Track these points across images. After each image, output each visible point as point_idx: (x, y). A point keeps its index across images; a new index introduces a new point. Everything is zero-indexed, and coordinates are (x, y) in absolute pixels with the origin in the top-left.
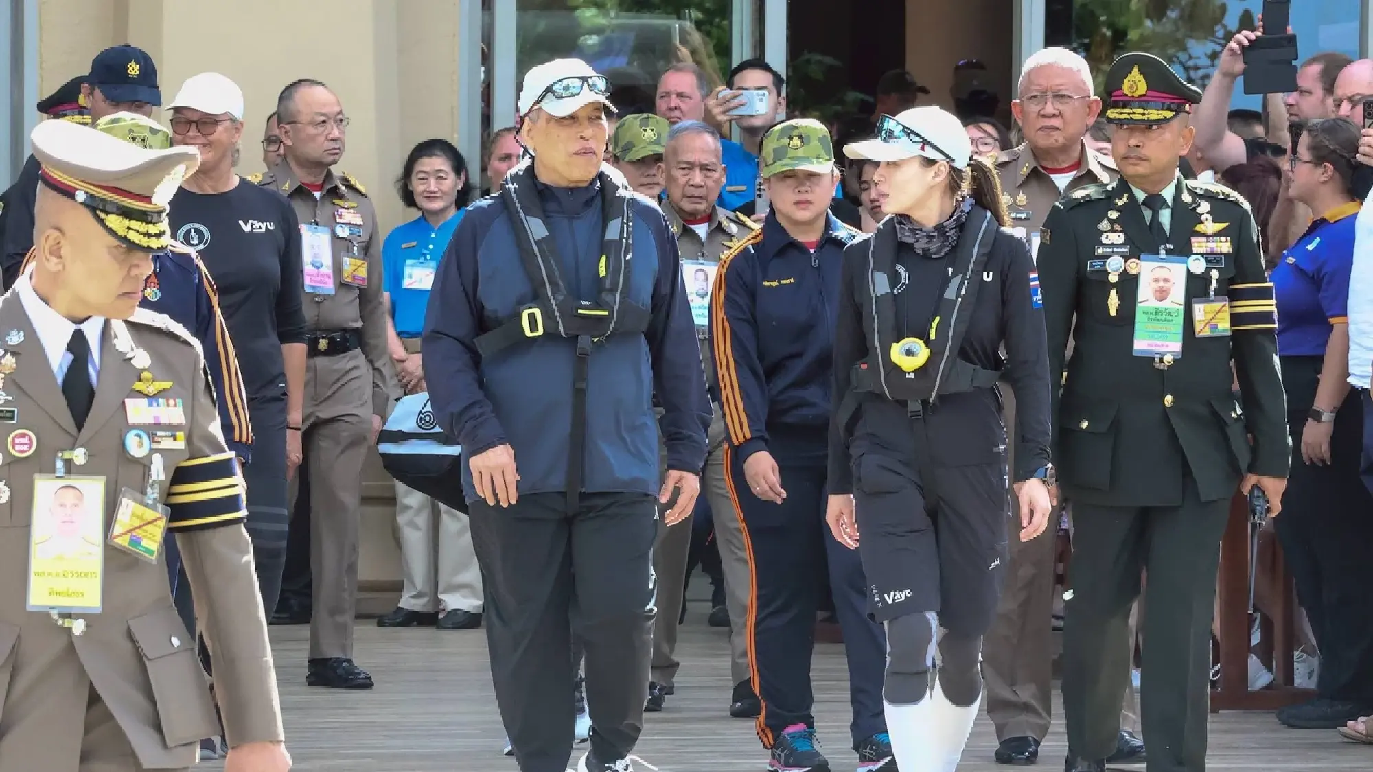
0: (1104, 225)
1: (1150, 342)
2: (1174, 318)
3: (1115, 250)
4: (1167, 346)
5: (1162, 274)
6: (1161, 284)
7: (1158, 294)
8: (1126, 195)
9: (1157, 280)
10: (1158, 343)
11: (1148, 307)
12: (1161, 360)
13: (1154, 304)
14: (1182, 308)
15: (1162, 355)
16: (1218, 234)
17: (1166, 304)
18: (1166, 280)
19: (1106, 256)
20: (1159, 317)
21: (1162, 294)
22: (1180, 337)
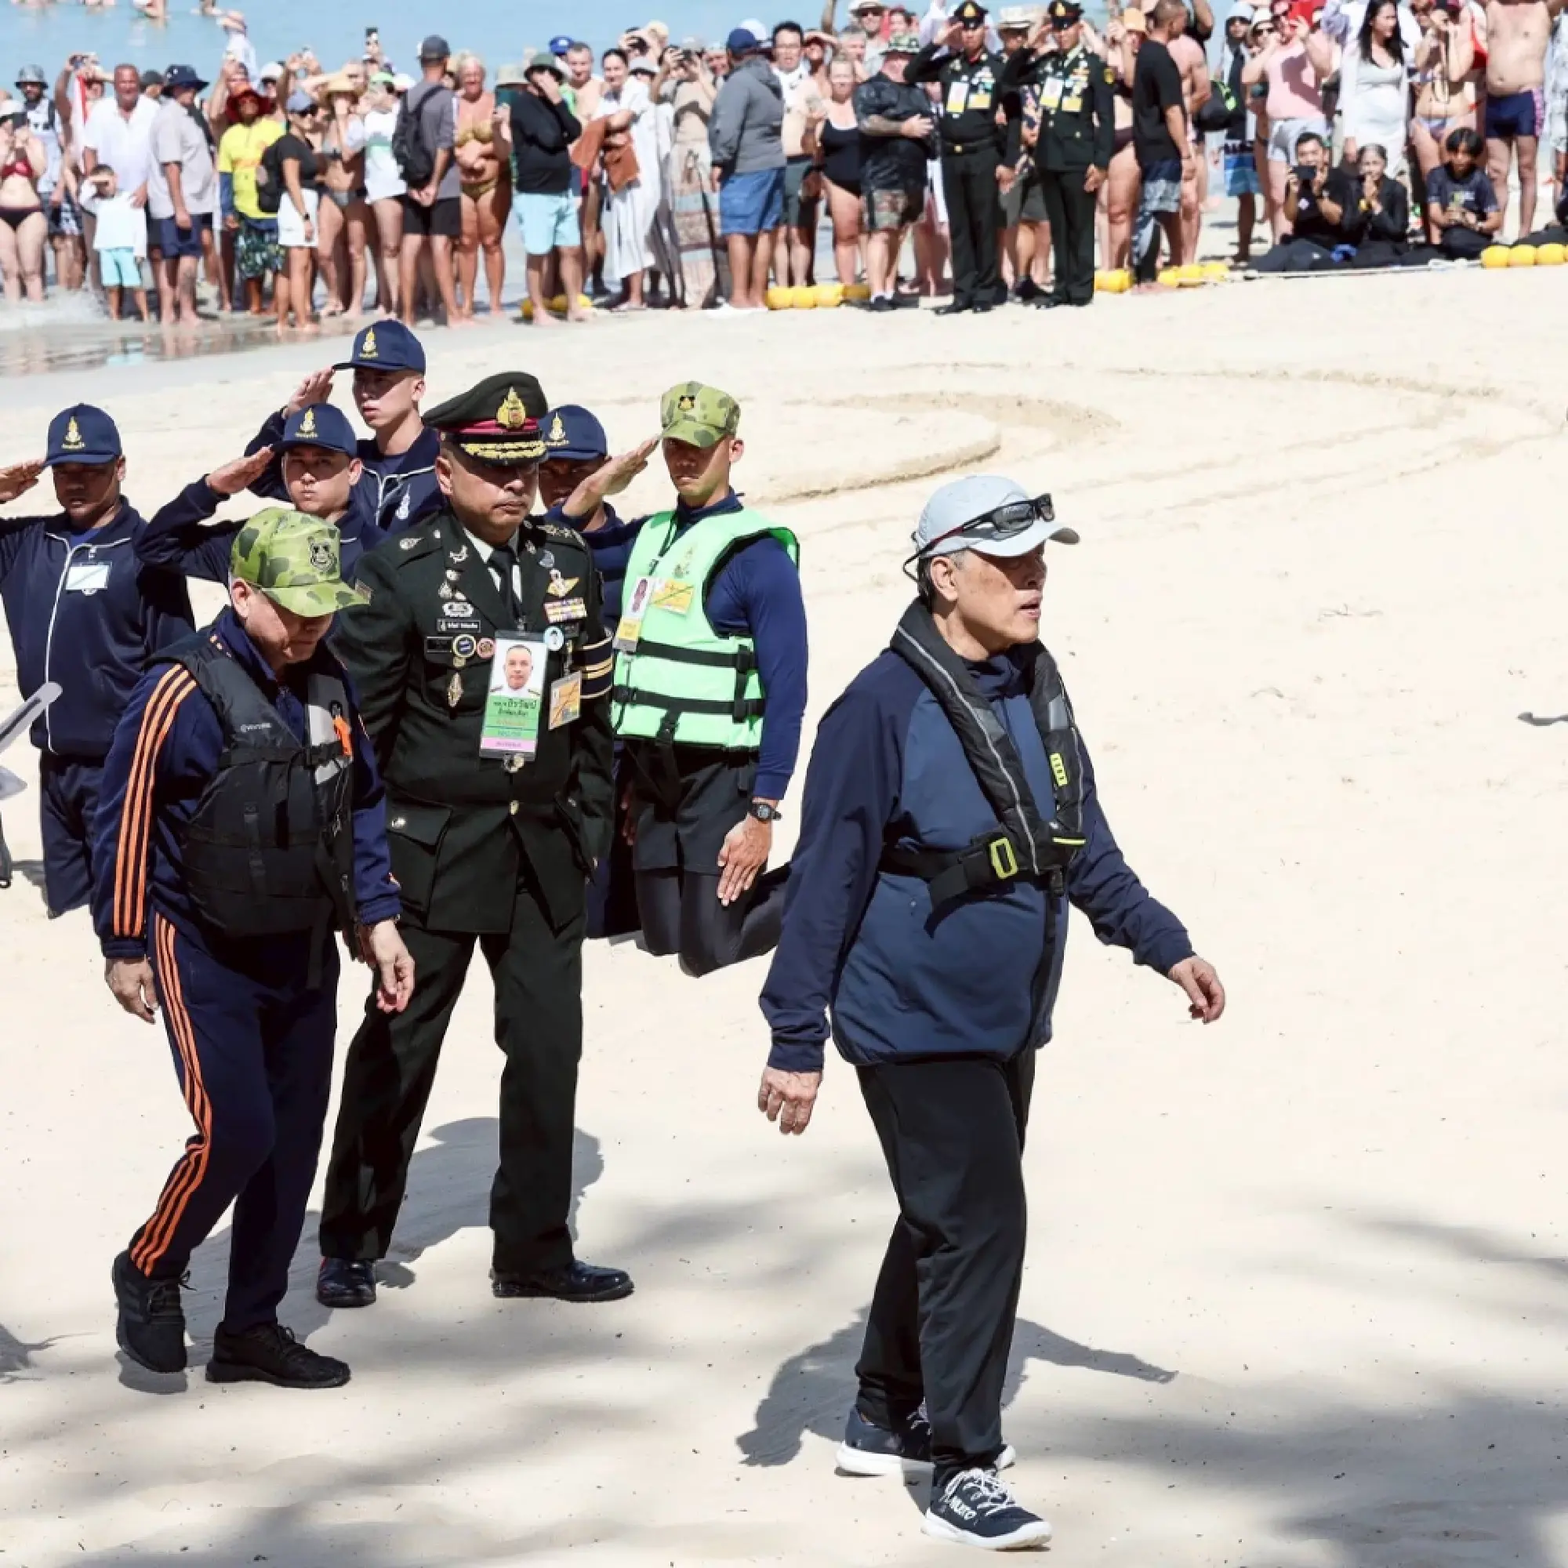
0: (445, 591)
1: (498, 740)
2: (529, 710)
3: (464, 626)
4: (519, 745)
5: (519, 654)
6: (518, 667)
7: (514, 681)
8: (464, 549)
9: (513, 663)
10: (511, 741)
11: (500, 697)
12: (511, 763)
13: (507, 693)
14: (539, 699)
15: (512, 754)
16: (570, 595)
17: (523, 694)
18: (524, 663)
19: (453, 633)
20: (512, 709)
21: (518, 682)
22: (534, 734)
